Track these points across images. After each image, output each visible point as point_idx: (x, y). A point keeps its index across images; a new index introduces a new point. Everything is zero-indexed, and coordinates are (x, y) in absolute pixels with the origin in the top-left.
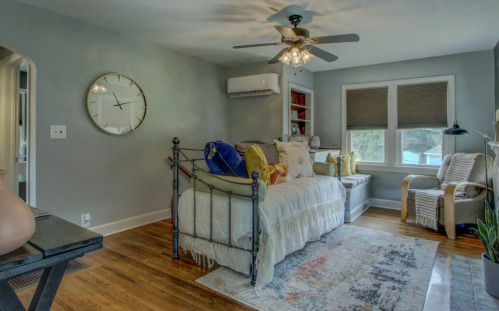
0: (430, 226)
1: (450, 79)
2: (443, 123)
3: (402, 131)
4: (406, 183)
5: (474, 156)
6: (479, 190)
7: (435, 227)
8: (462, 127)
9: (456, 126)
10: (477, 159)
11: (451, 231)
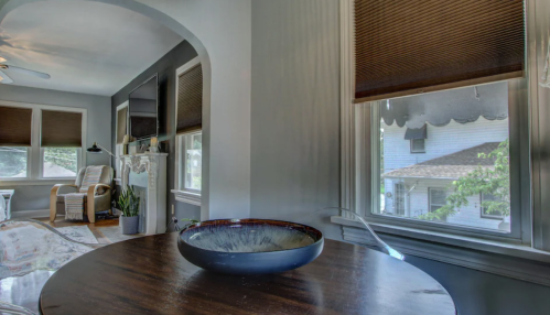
0: (77, 218)
1: (84, 112)
2: (78, 143)
3: (46, 148)
4: (55, 190)
5: (102, 167)
6: (105, 189)
7: (81, 218)
8: (99, 146)
9: (95, 146)
10: (104, 169)
11: (92, 218)
